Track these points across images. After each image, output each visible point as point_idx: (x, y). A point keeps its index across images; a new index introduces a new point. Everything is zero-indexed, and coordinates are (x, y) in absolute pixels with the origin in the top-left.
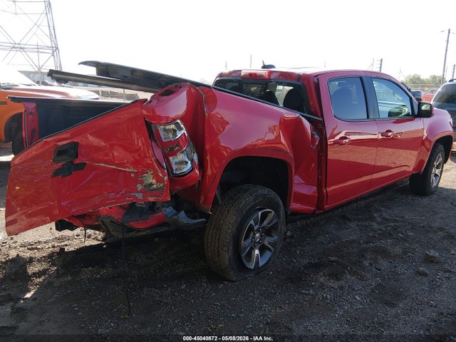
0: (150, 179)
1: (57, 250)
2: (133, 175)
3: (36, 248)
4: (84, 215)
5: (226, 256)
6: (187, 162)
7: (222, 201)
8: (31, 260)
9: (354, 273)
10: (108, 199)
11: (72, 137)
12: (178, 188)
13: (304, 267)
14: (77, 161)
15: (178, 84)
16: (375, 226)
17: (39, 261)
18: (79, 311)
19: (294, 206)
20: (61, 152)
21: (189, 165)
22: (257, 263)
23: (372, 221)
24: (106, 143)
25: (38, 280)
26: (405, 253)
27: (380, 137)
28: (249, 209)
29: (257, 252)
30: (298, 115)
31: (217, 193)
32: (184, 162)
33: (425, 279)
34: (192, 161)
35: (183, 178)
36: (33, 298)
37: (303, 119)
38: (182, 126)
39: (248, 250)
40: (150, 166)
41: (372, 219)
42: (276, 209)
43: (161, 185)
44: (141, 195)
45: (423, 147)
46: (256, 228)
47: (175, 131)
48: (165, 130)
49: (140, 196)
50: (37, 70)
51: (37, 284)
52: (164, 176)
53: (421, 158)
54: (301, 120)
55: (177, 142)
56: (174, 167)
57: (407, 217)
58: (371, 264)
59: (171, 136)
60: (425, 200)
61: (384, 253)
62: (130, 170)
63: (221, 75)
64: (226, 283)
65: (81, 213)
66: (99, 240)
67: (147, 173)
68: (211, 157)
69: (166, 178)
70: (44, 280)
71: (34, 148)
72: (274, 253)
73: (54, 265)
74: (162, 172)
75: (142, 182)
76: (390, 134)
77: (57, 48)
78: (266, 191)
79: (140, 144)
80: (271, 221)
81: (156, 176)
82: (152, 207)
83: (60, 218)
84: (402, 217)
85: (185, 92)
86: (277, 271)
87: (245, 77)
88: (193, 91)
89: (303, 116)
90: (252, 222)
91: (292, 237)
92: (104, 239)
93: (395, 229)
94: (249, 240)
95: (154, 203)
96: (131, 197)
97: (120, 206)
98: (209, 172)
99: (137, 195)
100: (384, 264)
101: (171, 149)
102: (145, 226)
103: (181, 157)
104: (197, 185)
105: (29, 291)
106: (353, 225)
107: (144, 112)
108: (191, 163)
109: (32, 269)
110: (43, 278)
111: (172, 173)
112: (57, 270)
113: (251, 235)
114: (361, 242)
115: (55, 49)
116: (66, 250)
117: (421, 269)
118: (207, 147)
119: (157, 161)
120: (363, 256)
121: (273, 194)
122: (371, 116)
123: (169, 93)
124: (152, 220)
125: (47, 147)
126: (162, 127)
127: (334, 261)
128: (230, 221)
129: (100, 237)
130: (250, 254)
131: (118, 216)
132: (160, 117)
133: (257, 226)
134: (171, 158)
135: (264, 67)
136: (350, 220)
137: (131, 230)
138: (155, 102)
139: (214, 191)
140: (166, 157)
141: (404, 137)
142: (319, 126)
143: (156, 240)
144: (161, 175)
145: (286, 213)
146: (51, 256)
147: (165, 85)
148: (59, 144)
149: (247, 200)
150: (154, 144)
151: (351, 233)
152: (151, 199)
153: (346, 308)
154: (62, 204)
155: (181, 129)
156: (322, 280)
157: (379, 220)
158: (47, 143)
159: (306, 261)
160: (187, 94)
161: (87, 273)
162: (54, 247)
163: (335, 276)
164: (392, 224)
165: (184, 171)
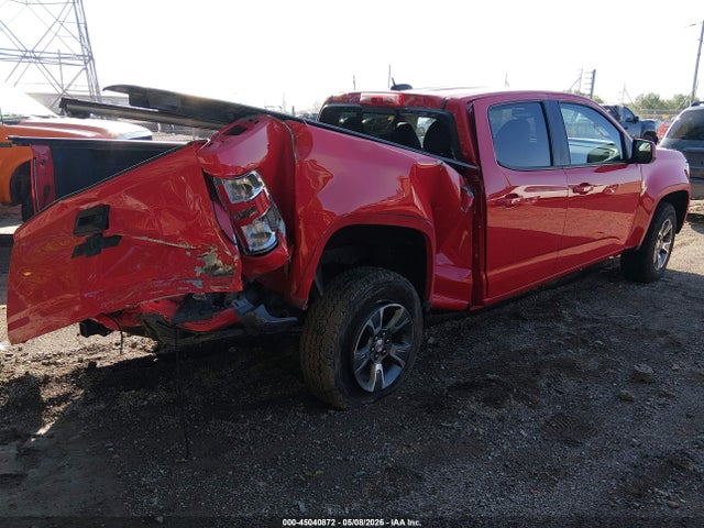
0: (213, 259)
1: (85, 365)
2: (188, 253)
3: (55, 364)
4: (121, 312)
5: (332, 372)
6: (269, 235)
7: (324, 292)
8: (46, 380)
9: (523, 398)
10: (152, 290)
11: (100, 197)
12: (257, 272)
13: (449, 389)
14: (108, 233)
15: (252, 117)
16: (563, 328)
17: (58, 381)
18: (114, 452)
19: (436, 299)
20: (85, 220)
21: (273, 238)
22: (379, 382)
23: (559, 321)
24: (148, 205)
25: (57, 408)
26: (603, 368)
27: (571, 194)
28: (366, 303)
29: (378, 367)
30: (439, 162)
31: (316, 279)
32: (265, 234)
33: (629, 407)
34: (278, 232)
35: (263, 257)
36: (49, 435)
37: (448, 167)
38: (260, 180)
39: (363, 364)
40: (212, 241)
41: (559, 317)
42: (407, 302)
43: (230, 268)
44: (200, 282)
45: (641, 208)
46: (376, 331)
47: (248, 188)
48: (235, 186)
49: (198, 284)
50: (61, 92)
51: (55, 415)
52: (234, 254)
53: (637, 224)
54: (444, 169)
55: (253, 205)
56: (250, 241)
57: (613, 316)
58: (549, 385)
59: (244, 194)
60: (644, 291)
61: (570, 368)
62: (184, 246)
63: (331, 100)
64: (333, 412)
65: (114, 310)
66: (149, 352)
67: (210, 250)
68: (305, 227)
69: (236, 258)
70: (65, 409)
71: (49, 212)
72: (405, 370)
73: (80, 386)
74: (230, 249)
75: (201, 264)
76: (586, 189)
77: (91, 58)
78: (392, 276)
79: (197, 207)
80: (400, 321)
81: (222, 255)
82: (220, 300)
83: (85, 317)
84: (606, 315)
85: (265, 128)
86: (409, 395)
87: (365, 104)
88: (276, 126)
89: (448, 163)
90: (370, 322)
91: (435, 345)
92: (156, 350)
93: (592, 333)
94: (366, 350)
95: (223, 295)
96: (185, 285)
97: (171, 300)
98: (304, 249)
99: (194, 283)
100: (569, 384)
101: (243, 214)
102: (208, 329)
103: (260, 226)
104: (286, 269)
105: (44, 426)
106: (529, 327)
107: (202, 160)
108: (276, 235)
109: (47, 394)
110: (64, 406)
111: (248, 250)
112: (85, 394)
113: (370, 342)
114: (538, 352)
115: (88, 58)
116: (98, 365)
117: (624, 391)
118: (300, 211)
119: (222, 232)
120: (538, 373)
121: (403, 281)
122: (557, 162)
123: (239, 131)
124: (218, 319)
125: (66, 212)
126: (230, 182)
127: (493, 381)
128: (335, 321)
129: (149, 347)
130: (368, 369)
131: (167, 313)
132: (225, 167)
133: (379, 329)
134: (244, 228)
135: (395, 87)
136: (524, 320)
137: (187, 334)
138: (217, 144)
139: (311, 277)
140: (237, 227)
141: (620, 192)
142: (474, 178)
143: (233, 350)
144: (228, 253)
145: (424, 309)
146: (75, 374)
147: (233, 120)
148: (82, 207)
149: (362, 290)
150: (217, 207)
151: (524, 339)
152: (216, 289)
153: (505, 447)
154: (86, 295)
155: (259, 185)
156: (472, 407)
157: (570, 320)
158: (64, 206)
159: (452, 381)
160: (269, 132)
161: (128, 398)
162: (81, 361)
163: (494, 401)
164: (589, 326)
165: (265, 246)
